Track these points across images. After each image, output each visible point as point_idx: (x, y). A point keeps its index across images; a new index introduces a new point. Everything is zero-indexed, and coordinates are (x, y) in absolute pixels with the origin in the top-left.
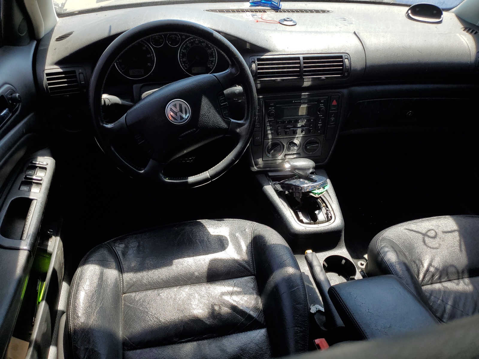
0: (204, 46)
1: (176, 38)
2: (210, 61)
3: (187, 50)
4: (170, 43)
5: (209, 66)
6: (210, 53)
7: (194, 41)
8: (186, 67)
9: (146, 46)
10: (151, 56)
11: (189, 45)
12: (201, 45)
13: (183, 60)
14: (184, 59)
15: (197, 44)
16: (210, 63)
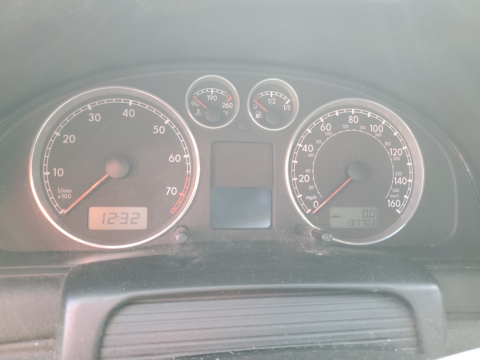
0: (377, 135)
1: (281, 102)
2: (395, 186)
3: (316, 146)
4: (258, 116)
5: (391, 204)
6: (398, 159)
7: (344, 118)
8: (309, 204)
9: (167, 122)
10: (183, 160)
11: (326, 128)
12: (368, 130)
13: (299, 178)
14: (304, 178)
15: (352, 126)
16: (395, 194)
